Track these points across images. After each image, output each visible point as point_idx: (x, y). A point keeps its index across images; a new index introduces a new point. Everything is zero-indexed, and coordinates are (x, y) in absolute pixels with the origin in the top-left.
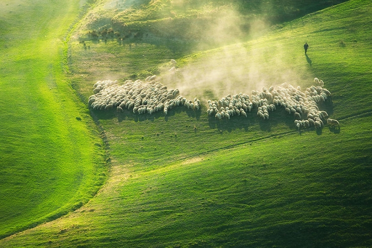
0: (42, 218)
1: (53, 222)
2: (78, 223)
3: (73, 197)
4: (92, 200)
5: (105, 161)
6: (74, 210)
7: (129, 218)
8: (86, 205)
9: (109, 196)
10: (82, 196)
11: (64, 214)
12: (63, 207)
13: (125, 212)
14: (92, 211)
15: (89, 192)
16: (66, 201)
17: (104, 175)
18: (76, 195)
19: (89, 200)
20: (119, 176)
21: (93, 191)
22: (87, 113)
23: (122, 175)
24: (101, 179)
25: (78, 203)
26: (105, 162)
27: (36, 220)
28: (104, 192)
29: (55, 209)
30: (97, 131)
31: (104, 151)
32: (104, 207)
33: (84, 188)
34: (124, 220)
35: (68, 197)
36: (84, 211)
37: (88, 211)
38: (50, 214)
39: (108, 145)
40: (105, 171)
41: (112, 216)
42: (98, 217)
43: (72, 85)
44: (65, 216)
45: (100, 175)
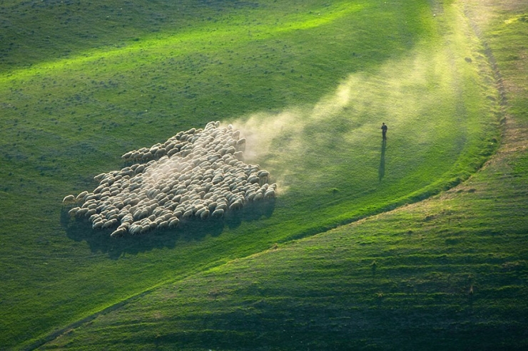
0: (404, 197)
1: (418, 204)
2: (450, 208)
3: (448, 170)
4: (474, 175)
5: (498, 121)
6: (449, 188)
7: (522, 204)
8: (466, 183)
9: (498, 172)
10: (461, 169)
11: (434, 194)
12: (434, 184)
13: (517, 195)
14: (472, 191)
15: (472, 165)
16: (439, 175)
17: (495, 141)
18: (454, 167)
19: (470, 176)
20: (515, 143)
21: (477, 163)
22: (481, 51)
23: (519, 142)
24: (490, 146)
25: (454, 179)
26: (498, 123)
27: (395, 201)
28: (492, 166)
29: (423, 186)
30: (492, 78)
31: (499, 107)
32: (489, 187)
33: (465, 158)
34: (514, 206)
35: (442, 170)
36: (460, 191)
37: (466, 192)
38: (416, 192)
39: (504, 98)
40: (498, 135)
41: (499, 200)
42: (479, 201)
43: (465, 11)
44: (434, 197)
45: (489, 141)
